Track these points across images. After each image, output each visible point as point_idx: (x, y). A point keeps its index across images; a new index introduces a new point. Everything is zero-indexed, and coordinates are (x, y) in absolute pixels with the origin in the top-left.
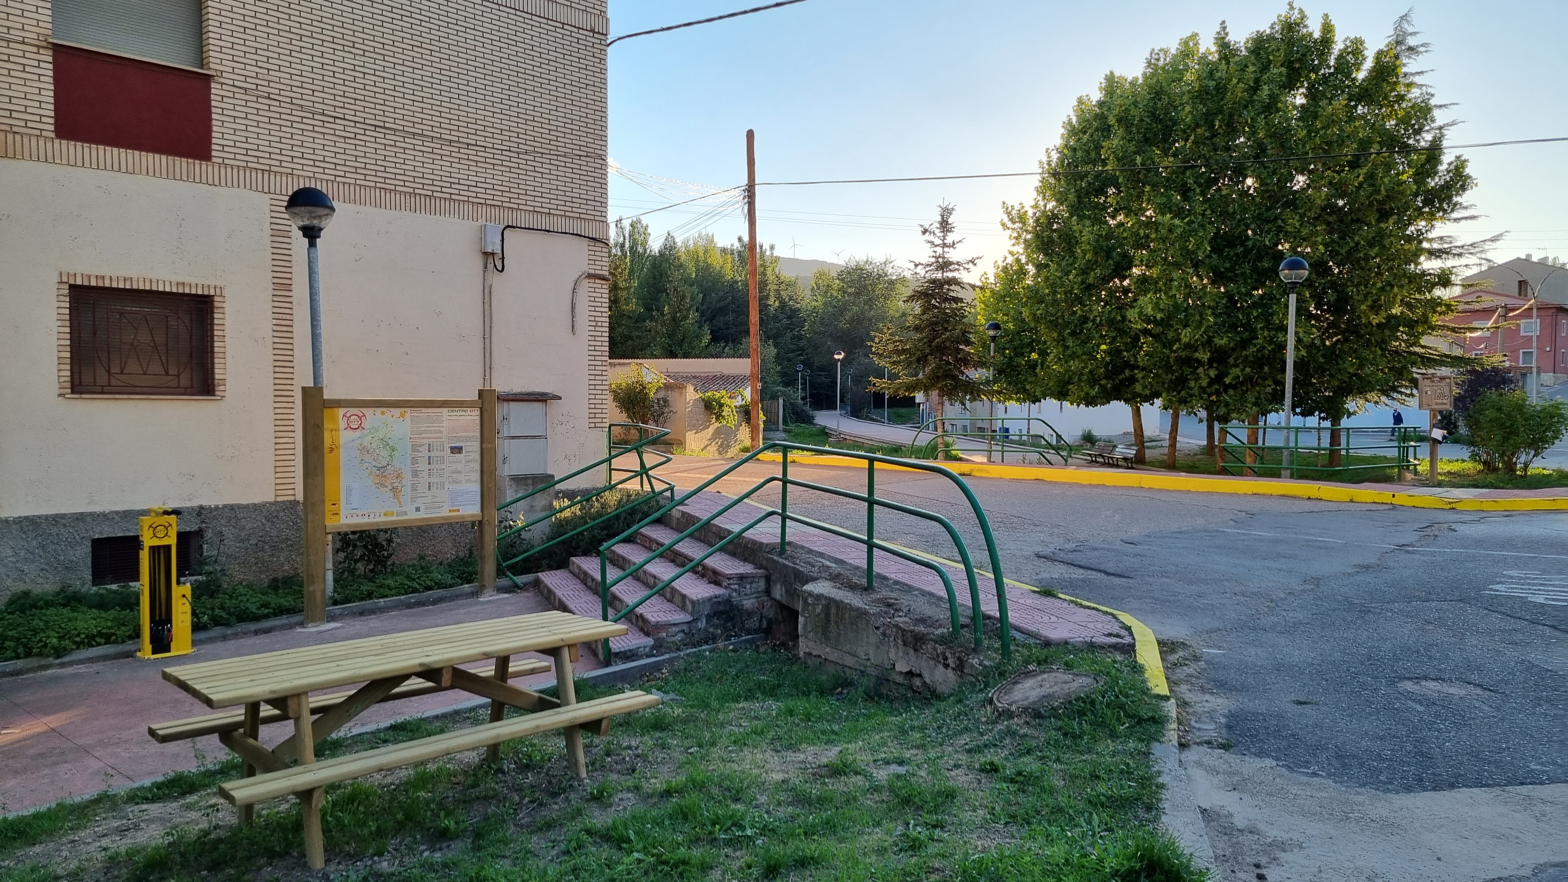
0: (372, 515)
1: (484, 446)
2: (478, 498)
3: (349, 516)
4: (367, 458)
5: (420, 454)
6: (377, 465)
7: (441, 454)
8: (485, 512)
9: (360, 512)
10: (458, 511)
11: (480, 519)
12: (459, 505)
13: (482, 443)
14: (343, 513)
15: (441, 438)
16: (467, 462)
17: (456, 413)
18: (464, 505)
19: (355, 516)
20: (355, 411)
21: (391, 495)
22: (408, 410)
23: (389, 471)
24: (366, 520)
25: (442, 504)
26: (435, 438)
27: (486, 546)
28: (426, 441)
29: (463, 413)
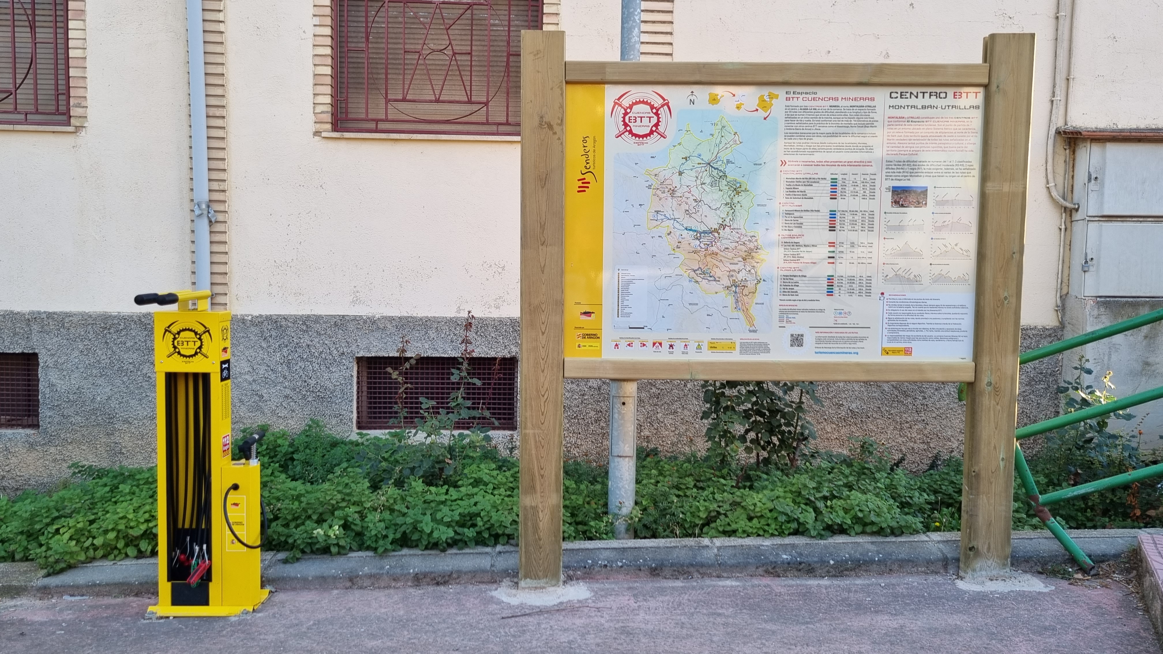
0: (679, 346)
1: (990, 187)
2: (967, 322)
3: (623, 344)
4: (669, 205)
5: (806, 204)
6: (693, 224)
7: (865, 205)
8: (985, 361)
9: (649, 337)
10: (908, 352)
11: (969, 377)
12: (910, 339)
13: (984, 179)
14: (608, 335)
15: (867, 164)
16: (938, 229)
17: (913, 101)
18: (925, 339)
19: (636, 344)
20: (647, 92)
21: (730, 300)
22: (781, 92)
23: (726, 243)
24: (663, 356)
25: (861, 333)
26: (850, 164)
27: (984, 450)
28: (826, 173)
29: (934, 101)
